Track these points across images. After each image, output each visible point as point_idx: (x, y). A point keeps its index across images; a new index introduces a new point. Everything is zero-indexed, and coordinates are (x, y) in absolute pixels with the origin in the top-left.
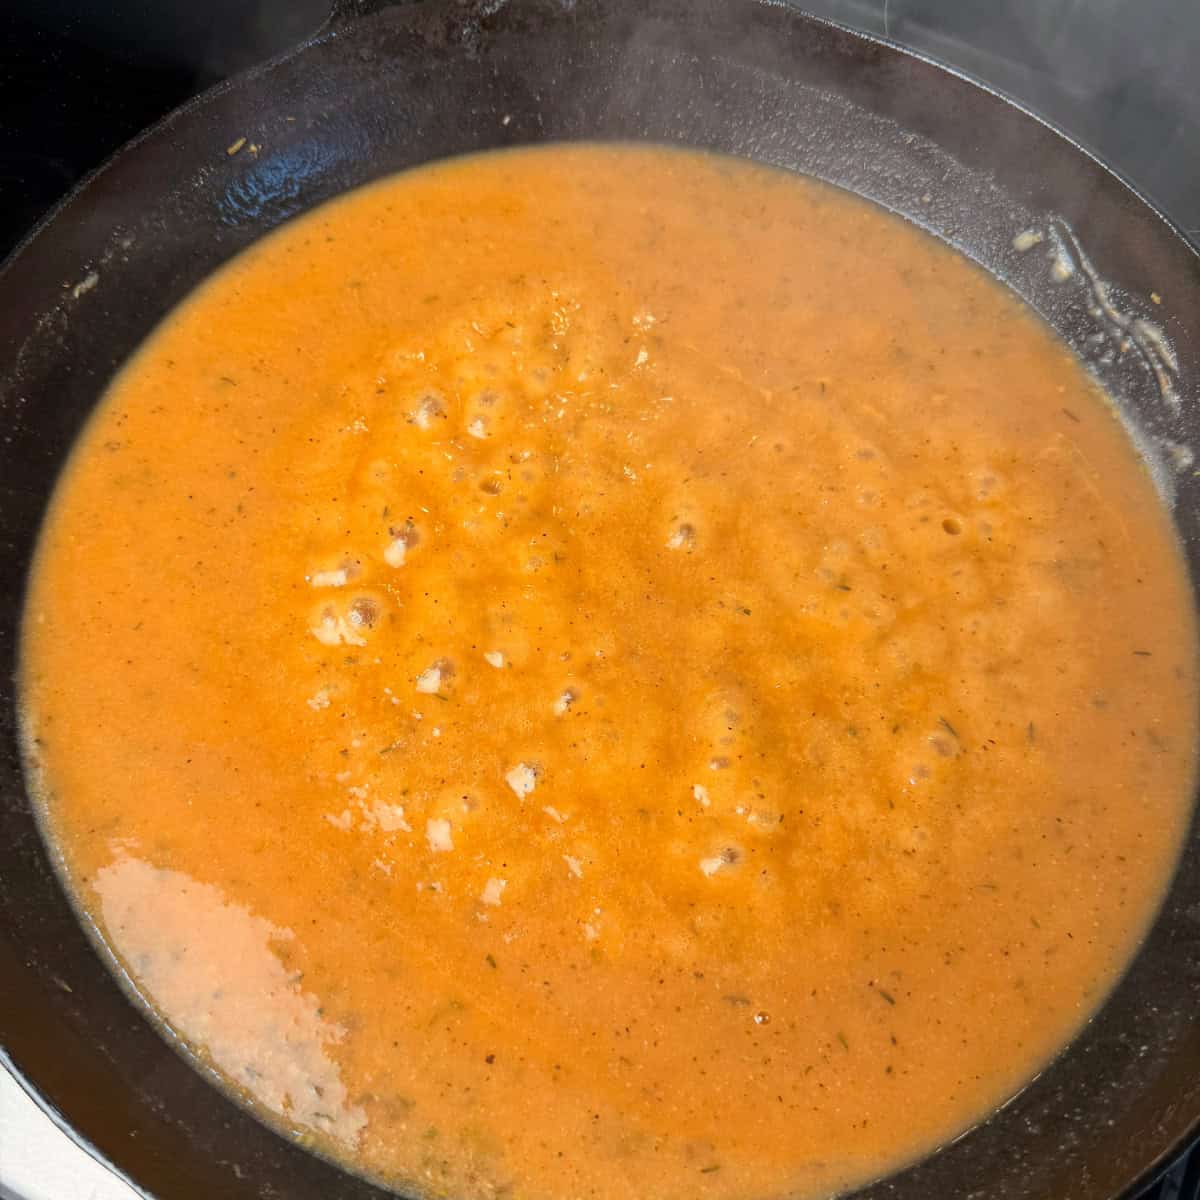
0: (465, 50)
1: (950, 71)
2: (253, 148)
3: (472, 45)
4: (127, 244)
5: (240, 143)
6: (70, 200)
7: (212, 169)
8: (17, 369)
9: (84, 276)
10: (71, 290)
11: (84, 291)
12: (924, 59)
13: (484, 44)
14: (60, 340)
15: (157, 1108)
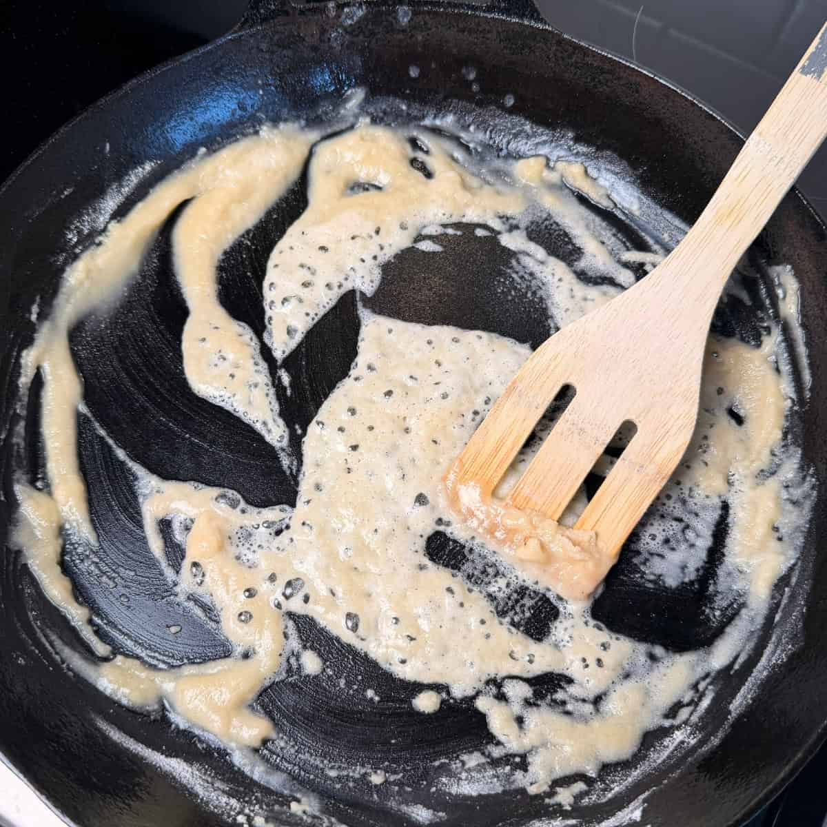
1: (661, 81)
6: (57, 137)
12: (645, 72)
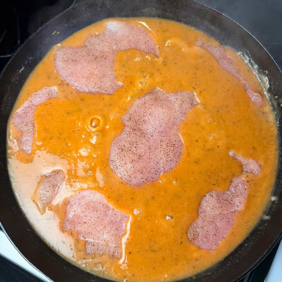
0: (107, 6)
2: (58, 33)
3: (109, 5)
4: (30, 59)
5: (55, 32)
7: (49, 39)
8: (8, 92)
9: (21, 67)
10: (19, 72)
11: (21, 71)
13: (112, 4)
14: (17, 83)
15: (48, 255)
